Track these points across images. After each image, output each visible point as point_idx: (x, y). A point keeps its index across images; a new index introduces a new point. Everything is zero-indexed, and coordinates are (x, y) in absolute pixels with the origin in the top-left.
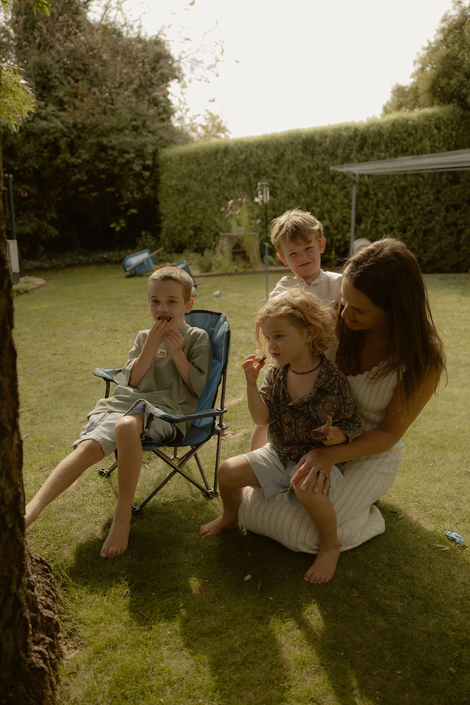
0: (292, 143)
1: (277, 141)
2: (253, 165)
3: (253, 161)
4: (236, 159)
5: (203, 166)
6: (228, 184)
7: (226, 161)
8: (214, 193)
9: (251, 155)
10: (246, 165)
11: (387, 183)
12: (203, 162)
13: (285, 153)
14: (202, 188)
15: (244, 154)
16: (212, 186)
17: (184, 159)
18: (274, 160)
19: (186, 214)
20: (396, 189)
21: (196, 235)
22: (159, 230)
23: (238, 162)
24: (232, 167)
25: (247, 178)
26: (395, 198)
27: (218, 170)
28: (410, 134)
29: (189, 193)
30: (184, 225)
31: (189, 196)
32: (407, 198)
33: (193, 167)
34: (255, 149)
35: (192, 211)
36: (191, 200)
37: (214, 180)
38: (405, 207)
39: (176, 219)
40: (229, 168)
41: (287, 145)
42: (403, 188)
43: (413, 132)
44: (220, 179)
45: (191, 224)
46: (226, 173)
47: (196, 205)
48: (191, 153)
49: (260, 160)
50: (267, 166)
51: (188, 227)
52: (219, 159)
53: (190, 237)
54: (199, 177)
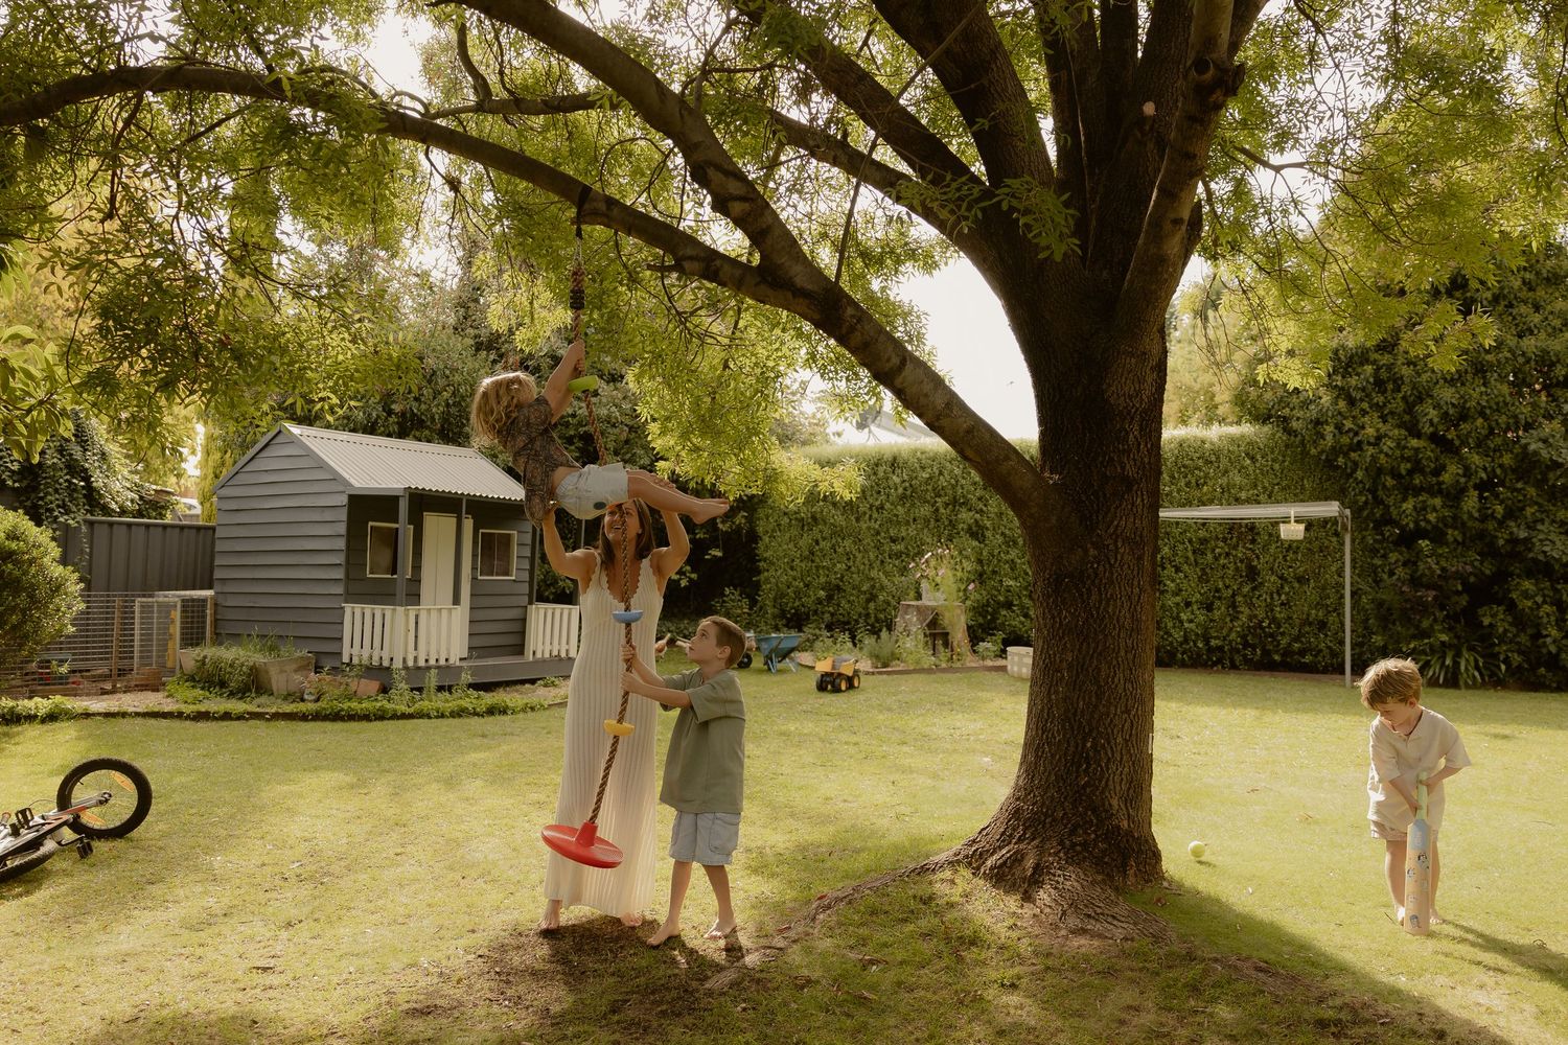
2: (944, 489)
3: (943, 482)
4: (913, 478)
6: (897, 516)
8: (869, 528)
9: (941, 473)
10: (929, 488)
11: (1176, 531)
19: (813, 561)
20: (1190, 541)
21: (830, 598)
22: (757, 586)
23: (916, 483)
24: (905, 489)
26: (1190, 554)
28: (1208, 462)
29: (821, 527)
30: (808, 579)
31: (821, 532)
32: (1210, 556)
35: (824, 556)
36: (824, 539)
37: (871, 506)
38: (1208, 571)
39: (792, 568)
40: (900, 491)
42: (1203, 541)
43: (1214, 459)
45: (823, 580)
46: (893, 498)
47: (833, 547)
51: (815, 584)
53: (819, 601)
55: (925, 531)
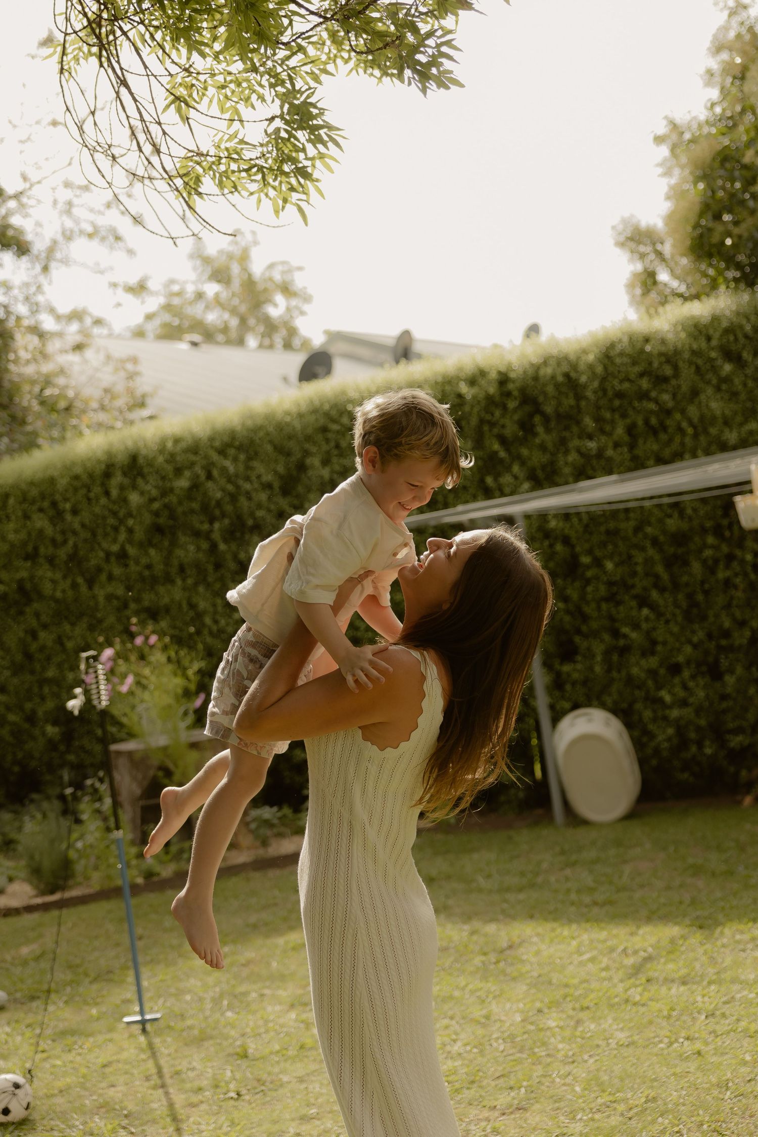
0: (324, 430)
1: (280, 427)
2: (219, 504)
3: (215, 491)
4: (164, 493)
5: (68, 517)
6: (148, 567)
7: (134, 498)
8: (109, 597)
9: (209, 476)
10: (195, 506)
11: (628, 527)
12: (68, 506)
13: (308, 461)
14: (74, 586)
15: (187, 473)
16: (103, 577)
17: (11, 501)
18: (276, 485)
19: (32, 672)
20: (655, 542)
23: (173, 499)
25: (205, 545)
26: (660, 569)
27: (116, 529)
28: (660, 380)
29: (36, 605)
30: (28, 706)
31: (37, 615)
32: (696, 567)
33: (40, 522)
34: (215, 456)
35: (48, 659)
36: (45, 627)
37: (108, 555)
38: (700, 597)
40: (148, 519)
41: (308, 438)
42: (680, 539)
43: (668, 371)
44: (122, 556)
46: (139, 534)
47: (60, 641)
48: (32, 483)
49: (238, 487)
50: (259, 506)
51: (40, 714)
52: (114, 493)
53: (52, 745)
54: (62, 553)
55: (201, 589)
